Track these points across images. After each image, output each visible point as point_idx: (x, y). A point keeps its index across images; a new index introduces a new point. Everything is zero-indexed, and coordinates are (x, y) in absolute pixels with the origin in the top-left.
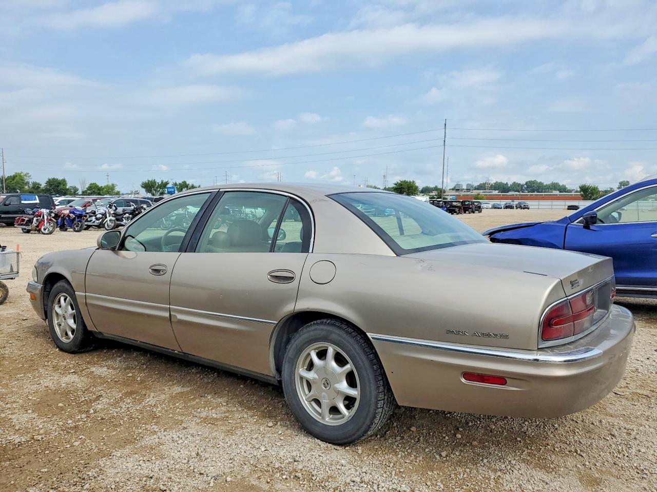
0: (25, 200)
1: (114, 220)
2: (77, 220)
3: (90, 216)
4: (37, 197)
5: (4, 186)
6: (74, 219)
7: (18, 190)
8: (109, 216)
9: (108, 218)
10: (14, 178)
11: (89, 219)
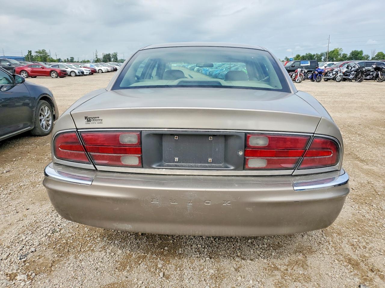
0: (303, 64)
1: (342, 76)
2: (319, 75)
3: (330, 73)
4: (309, 62)
5: (327, 56)
6: (317, 75)
7: (334, 59)
8: (340, 73)
9: (339, 74)
10: (333, 52)
11: (329, 75)
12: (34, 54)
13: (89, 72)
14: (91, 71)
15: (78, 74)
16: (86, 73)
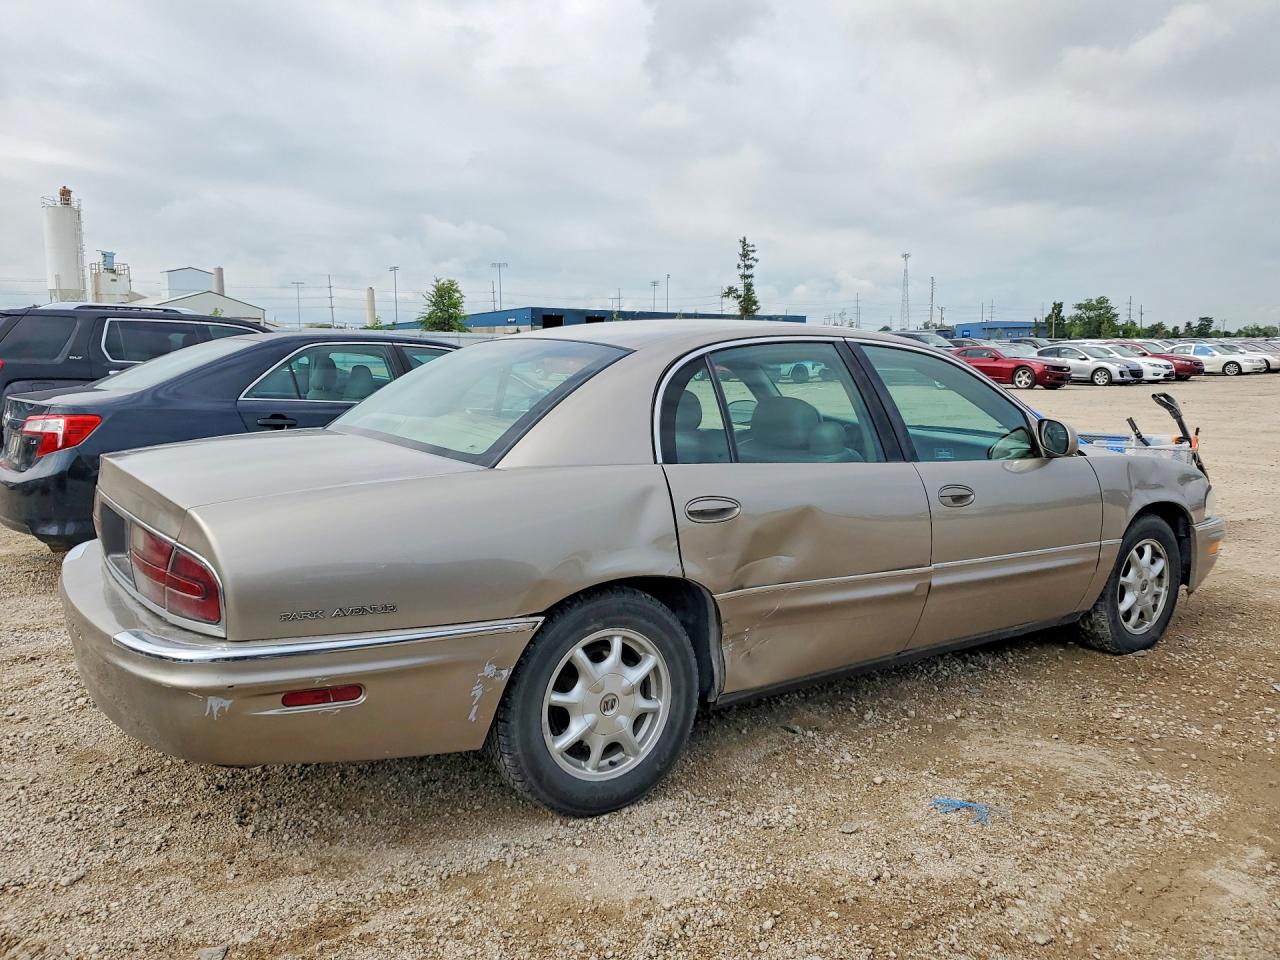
12: (1068, 313)
13: (1167, 371)
14: (1174, 369)
15: (1117, 377)
16: (1154, 374)
